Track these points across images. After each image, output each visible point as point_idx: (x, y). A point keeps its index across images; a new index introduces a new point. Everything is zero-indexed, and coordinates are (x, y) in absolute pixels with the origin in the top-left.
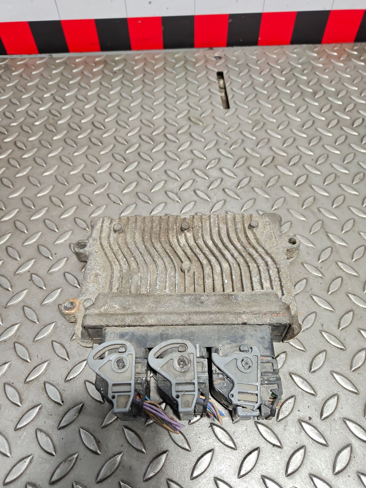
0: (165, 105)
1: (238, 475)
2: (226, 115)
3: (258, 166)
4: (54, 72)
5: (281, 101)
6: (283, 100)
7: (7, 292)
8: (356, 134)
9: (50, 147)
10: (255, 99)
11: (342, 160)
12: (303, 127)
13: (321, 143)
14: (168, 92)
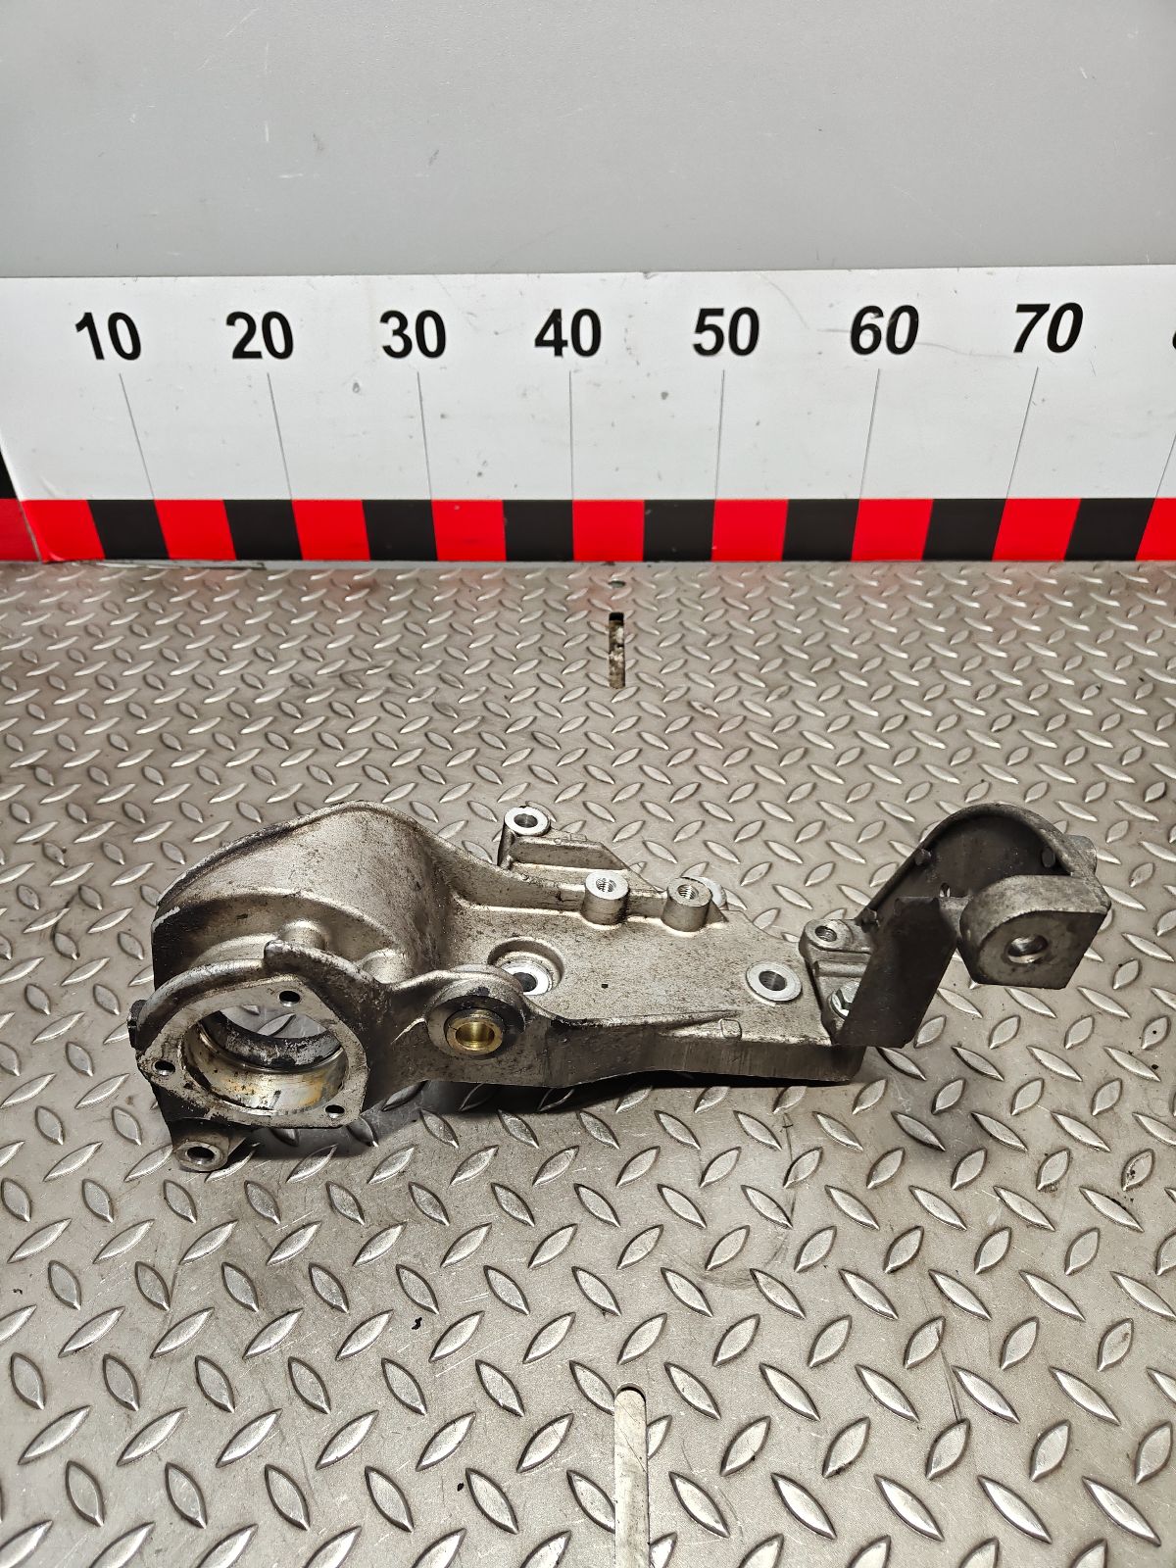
0: (489, 675)
1: (525, 1359)
2: (615, 700)
3: (664, 802)
4: (260, 599)
5: (736, 675)
6: (742, 675)
7: (110, 1016)
8: (886, 746)
9: (233, 748)
10: (685, 670)
11: (844, 795)
12: (773, 728)
13: (805, 762)
14: (499, 650)
